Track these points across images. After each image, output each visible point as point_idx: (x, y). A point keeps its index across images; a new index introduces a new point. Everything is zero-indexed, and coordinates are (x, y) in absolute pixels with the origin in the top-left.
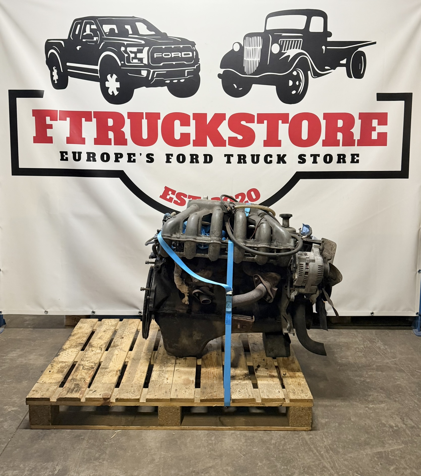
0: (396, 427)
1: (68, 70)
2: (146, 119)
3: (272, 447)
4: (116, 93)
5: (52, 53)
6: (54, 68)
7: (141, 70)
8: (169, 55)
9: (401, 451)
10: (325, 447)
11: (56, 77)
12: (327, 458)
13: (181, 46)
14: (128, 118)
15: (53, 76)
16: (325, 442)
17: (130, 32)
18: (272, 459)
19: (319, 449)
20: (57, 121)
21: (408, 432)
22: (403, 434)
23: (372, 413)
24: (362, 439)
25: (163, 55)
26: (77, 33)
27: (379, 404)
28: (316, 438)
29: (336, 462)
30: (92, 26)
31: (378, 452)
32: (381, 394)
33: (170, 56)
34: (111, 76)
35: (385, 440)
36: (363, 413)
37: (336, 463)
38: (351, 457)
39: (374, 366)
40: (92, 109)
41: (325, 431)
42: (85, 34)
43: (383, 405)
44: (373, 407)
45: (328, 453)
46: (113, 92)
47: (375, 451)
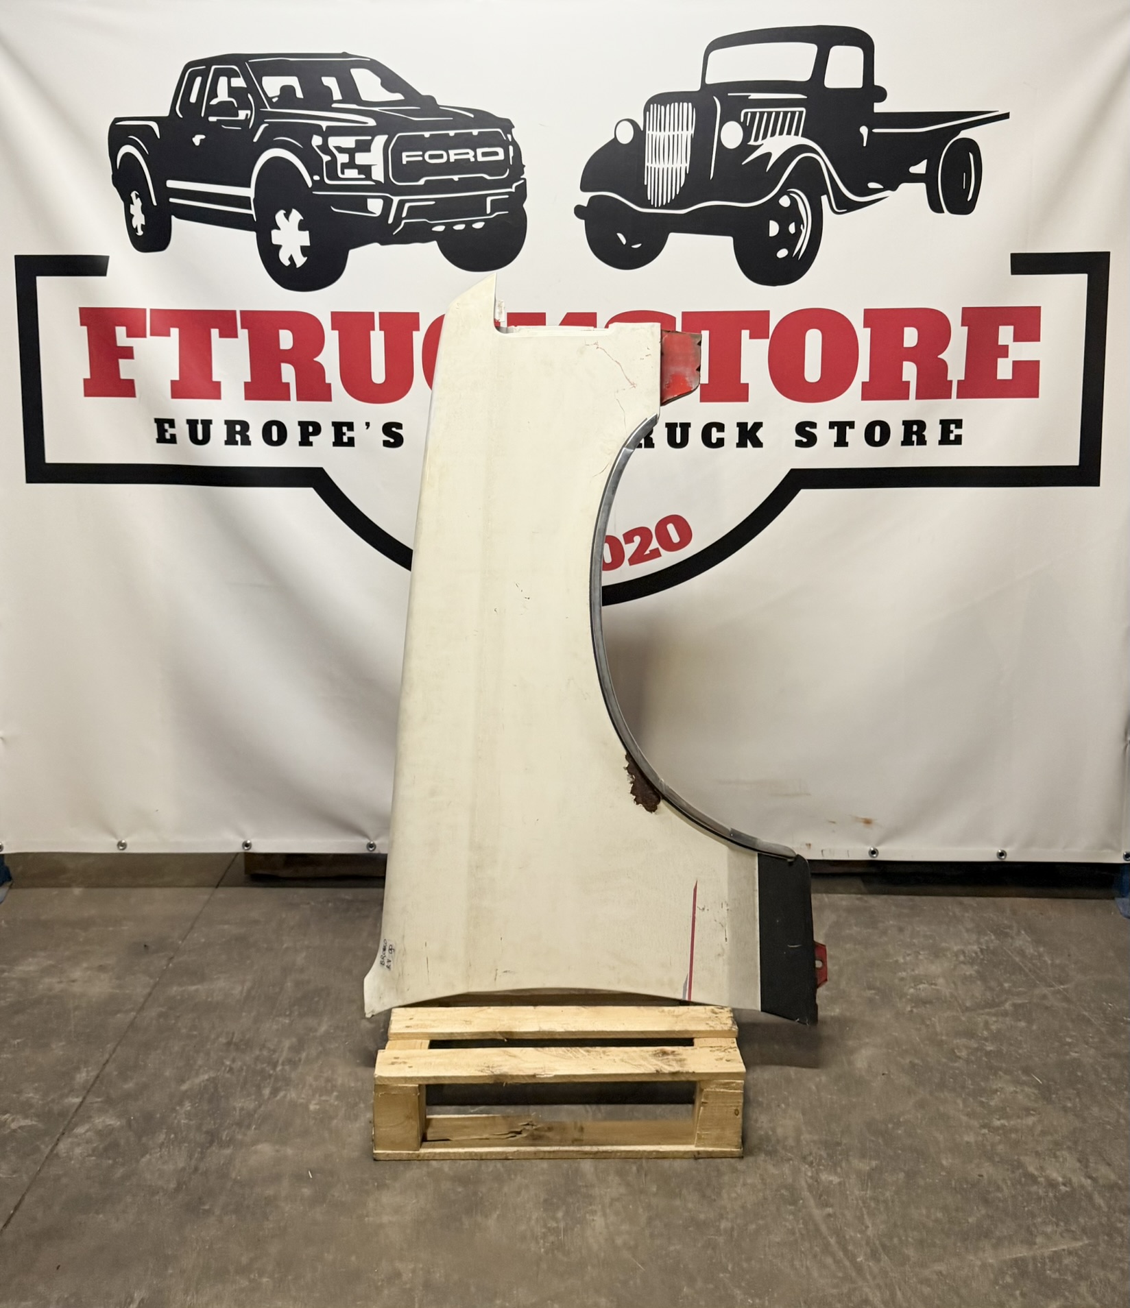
0: (1064, 1184)
1: (172, 200)
2: (381, 329)
3: (722, 1241)
4: (300, 261)
5: (128, 156)
6: (133, 195)
7: (366, 198)
8: (441, 156)
9: (1079, 1257)
10: (868, 1243)
11: (139, 220)
12: (871, 1273)
13: (475, 132)
14: (333, 329)
15: (133, 216)
16: (867, 1227)
17: (337, 95)
18: (721, 1275)
19: (850, 1247)
20: (144, 336)
21: (1099, 1200)
22: (1083, 1204)
23: (1000, 1142)
24: (970, 1220)
25: (427, 156)
26: (193, 99)
27: (1019, 1117)
28: (843, 1215)
29: (897, 1287)
30: (233, 80)
31: (1016, 1260)
32: (1026, 1089)
33: (444, 160)
34: (287, 216)
35: (1034, 1224)
36: (976, 1142)
37: (898, 1289)
38: (941, 1272)
39: (1008, 1006)
40: (238, 305)
41: (868, 1196)
42: (214, 102)
43: (1030, 1121)
44: (1003, 1126)
45: (878, 1260)
46: (291, 259)
47: (1008, 1257)
